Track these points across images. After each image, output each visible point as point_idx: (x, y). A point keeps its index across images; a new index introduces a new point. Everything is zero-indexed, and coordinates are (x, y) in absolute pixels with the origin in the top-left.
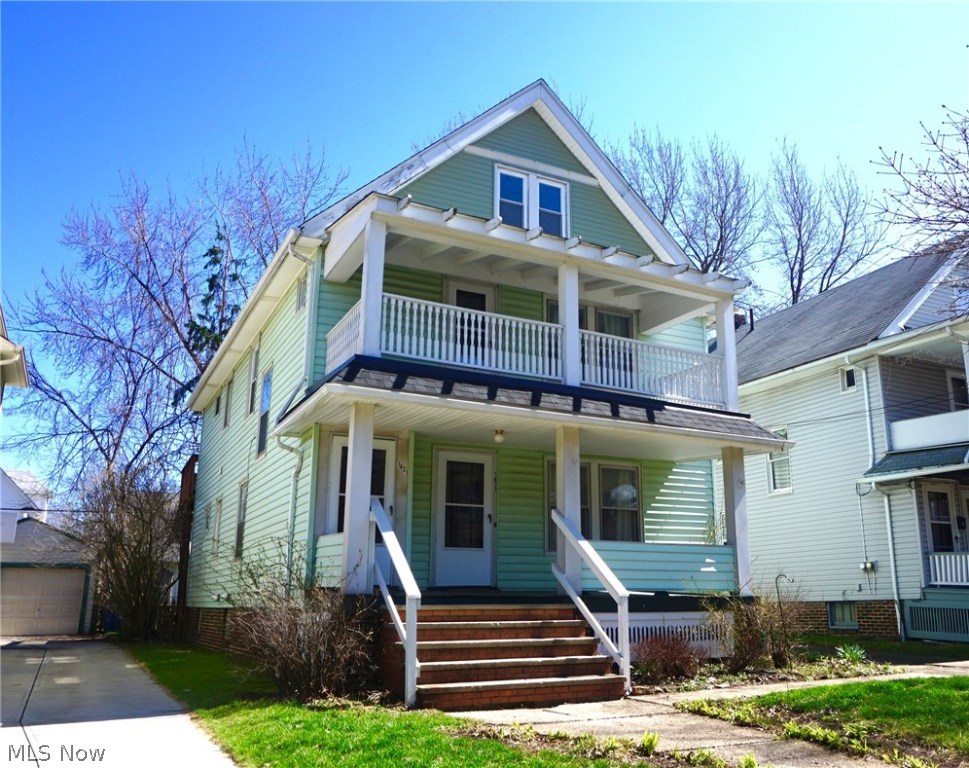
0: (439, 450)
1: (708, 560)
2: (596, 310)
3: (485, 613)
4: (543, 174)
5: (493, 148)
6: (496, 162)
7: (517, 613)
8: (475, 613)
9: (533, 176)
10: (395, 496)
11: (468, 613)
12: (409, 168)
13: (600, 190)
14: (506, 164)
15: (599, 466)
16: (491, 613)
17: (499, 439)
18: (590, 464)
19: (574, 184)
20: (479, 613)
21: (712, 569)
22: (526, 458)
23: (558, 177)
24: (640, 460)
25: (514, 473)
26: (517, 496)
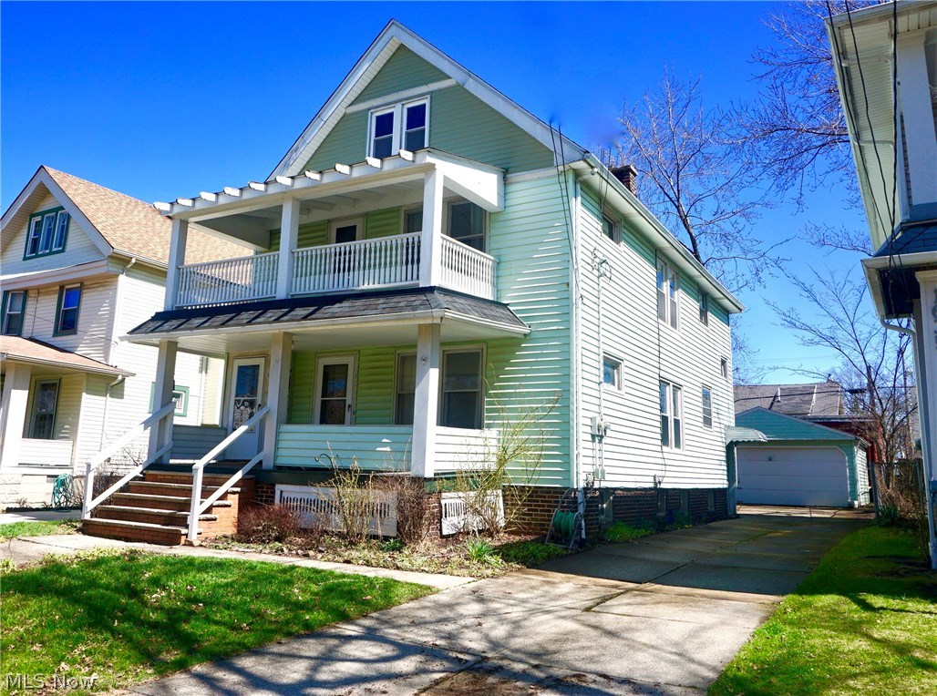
0: (319, 358)
4: (406, 99)
5: (364, 101)
6: (369, 109)
9: (399, 106)
13: (459, 85)
14: (377, 107)
19: (434, 94)
21: (388, 449)
22: (380, 354)
23: (419, 95)
24: (485, 341)
25: (370, 368)
26: (371, 388)
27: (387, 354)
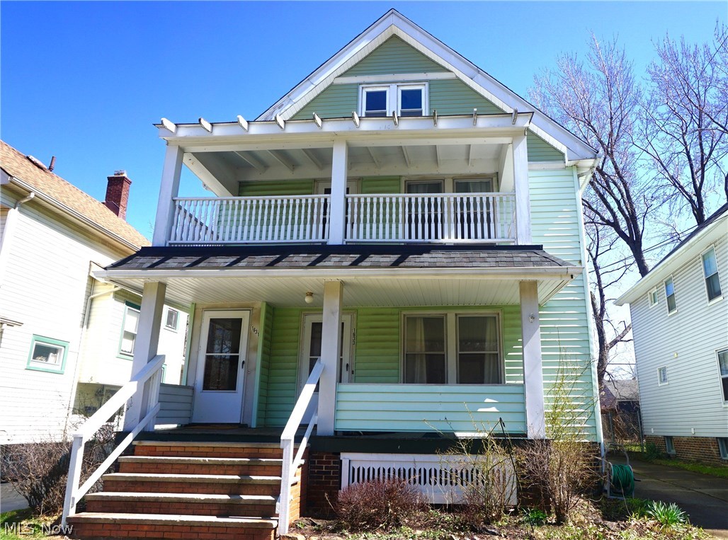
0: (306, 315)
1: (488, 400)
2: (453, 180)
3: (216, 450)
4: (403, 82)
5: (356, 75)
6: (360, 84)
7: (246, 451)
8: (207, 450)
9: (394, 86)
10: (248, 353)
11: (201, 450)
12: (279, 108)
13: (459, 79)
14: (370, 83)
15: (456, 315)
16: (221, 451)
17: (308, 300)
18: (446, 315)
19: (431, 83)
20: (211, 450)
21: (494, 409)
22: (382, 314)
23: (418, 81)
24: (501, 307)
25: (371, 328)
26: (373, 348)
27: (391, 314)
